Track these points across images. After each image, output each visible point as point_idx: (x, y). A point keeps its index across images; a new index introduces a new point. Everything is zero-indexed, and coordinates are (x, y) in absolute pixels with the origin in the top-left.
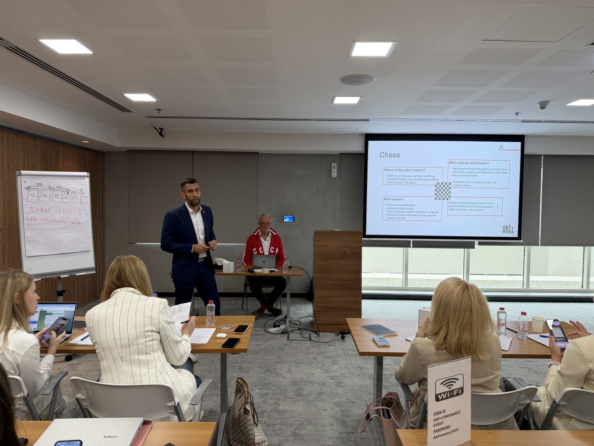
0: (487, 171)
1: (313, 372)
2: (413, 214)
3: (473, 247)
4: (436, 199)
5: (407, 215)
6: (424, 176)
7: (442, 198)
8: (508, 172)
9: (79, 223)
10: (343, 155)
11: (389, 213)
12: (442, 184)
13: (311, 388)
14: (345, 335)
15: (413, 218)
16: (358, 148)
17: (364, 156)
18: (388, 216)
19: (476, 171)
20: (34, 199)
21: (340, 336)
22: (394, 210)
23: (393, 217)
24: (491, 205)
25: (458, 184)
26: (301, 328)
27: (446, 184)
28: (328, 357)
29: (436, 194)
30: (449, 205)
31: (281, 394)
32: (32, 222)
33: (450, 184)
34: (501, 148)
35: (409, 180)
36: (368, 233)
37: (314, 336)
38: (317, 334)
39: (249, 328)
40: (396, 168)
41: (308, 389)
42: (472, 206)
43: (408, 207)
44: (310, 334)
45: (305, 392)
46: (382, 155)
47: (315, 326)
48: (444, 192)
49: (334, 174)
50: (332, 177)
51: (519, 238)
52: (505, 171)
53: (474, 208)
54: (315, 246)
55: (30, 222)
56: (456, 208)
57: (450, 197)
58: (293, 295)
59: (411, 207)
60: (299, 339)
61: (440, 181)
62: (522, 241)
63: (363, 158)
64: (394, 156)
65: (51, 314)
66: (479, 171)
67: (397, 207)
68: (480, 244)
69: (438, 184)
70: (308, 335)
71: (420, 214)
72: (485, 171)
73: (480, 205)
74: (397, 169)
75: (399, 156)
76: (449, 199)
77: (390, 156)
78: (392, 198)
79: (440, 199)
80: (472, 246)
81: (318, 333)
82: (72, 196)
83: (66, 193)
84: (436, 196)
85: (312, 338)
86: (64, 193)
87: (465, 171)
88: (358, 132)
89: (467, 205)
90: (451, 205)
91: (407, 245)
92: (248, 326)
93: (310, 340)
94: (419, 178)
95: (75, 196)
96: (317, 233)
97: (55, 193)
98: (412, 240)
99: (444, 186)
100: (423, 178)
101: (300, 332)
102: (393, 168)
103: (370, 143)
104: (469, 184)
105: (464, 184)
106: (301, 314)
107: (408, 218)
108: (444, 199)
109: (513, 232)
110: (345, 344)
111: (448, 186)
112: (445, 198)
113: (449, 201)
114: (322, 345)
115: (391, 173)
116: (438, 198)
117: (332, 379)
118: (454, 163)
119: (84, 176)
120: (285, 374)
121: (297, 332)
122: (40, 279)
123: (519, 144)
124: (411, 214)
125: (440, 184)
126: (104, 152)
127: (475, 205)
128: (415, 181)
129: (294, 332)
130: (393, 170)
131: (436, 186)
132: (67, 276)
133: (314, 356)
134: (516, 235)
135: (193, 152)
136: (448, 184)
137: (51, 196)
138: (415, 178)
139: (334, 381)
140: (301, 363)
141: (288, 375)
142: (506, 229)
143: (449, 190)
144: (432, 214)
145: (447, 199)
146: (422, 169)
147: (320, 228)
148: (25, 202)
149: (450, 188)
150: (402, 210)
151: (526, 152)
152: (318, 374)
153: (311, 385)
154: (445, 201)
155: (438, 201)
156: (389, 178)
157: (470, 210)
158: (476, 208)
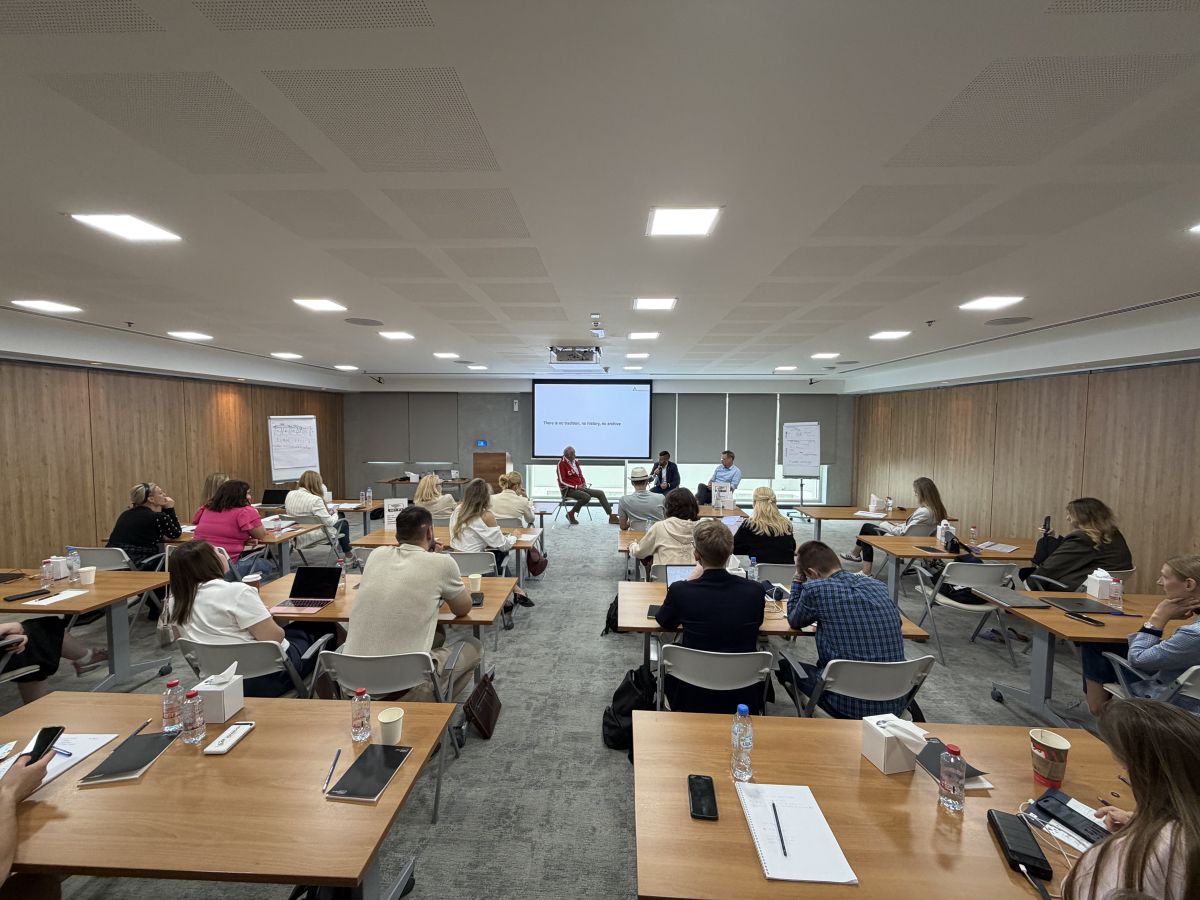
10: (520, 394)
16: (528, 389)
17: (533, 395)
36: (536, 454)
49: (516, 409)
50: (515, 411)
51: (650, 458)
54: (475, 464)
63: (530, 397)
80: (623, 464)
83: (300, 429)
88: (529, 377)
95: (306, 431)
96: (475, 454)
97: (293, 429)
103: (536, 385)
119: (312, 418)
123: (649, 386)
126: (342, 394)
134: (648, 456)
135: (408, 393)
137: (290, 431)
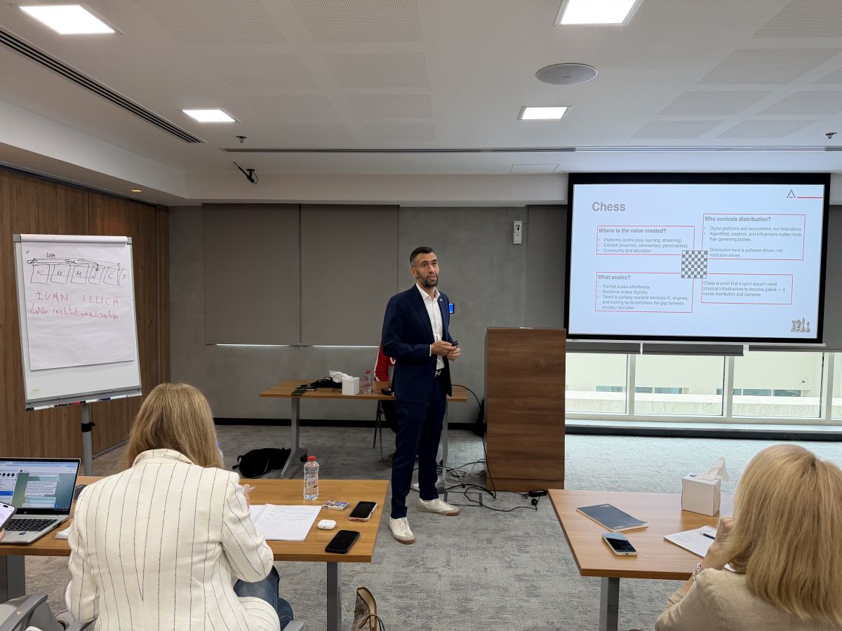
0: (767, 232)
1: (487, 566)
2: (646, 300)
3: (741, 354)
4: (683, 276)
5: (637, 303)
6: (664, 240)
7: (692, 276)
8: (802, 233)
9: (115, 317)
10: (531, 208)
11: (607, 300)
12: (693, 252)
13: (484, 598)
14: (537, 498)
15: (646, 307)
16: (558, 196)
17: (568, 208)
18: (606, 305)
19: (748, 232)
20: (43, 279)
21: (530, 499)
22: (614, 294)
23: (612, 305)
24: (773, 287)
25: (719, 253)
26: (465, 482)
27: (699, 252)
28: (511, 538)
29: (683, 269)
30: (704, 286)
31: (433, 608)
32: (40, 315)
33: (706, 253)
34: (791, 195)
35: (640, 246)
36: (571, 331)
37: (487, 499)
38: (492, 494)
39: (378, 507)
40: (618, 228)
41: (479, 600)
42: (742, 289)
43: (638, 290)
44: (480, 495)
45: (474, 606)
46: (596, 206)
47: (489, 481)
48: (696, 266)
49: (518, 238)
50: (515, 243)
51: (819, 339)
52: (798, 232)
53: (744, 292)
54: (489, 354)
55: (36, 315)
56: (715, 292)
57: (705, 273)
58: (453, 426)
59: (642, 290)
60: (464, 503)
61: (690, 248)
62: (823, 345)
63: (565, 211)
64: (616, 208)
65: (36, 479)
66: (754, 232)
67: (620, 290)
68: (751, 348)
69: (687, 252)
70: (478, 496)
71: (657, 301)
72: (764, 232)
73: (756, 287)
74: (620, 228)
75: (623, 208)
76: (704, 276)
77: (609, 208)
78: (612, 275)
79: (689, 277)
80: (739, 352)
81: (493, 492)
82: (104, 274)
83: (94, 269)
84: (683, 273)
85: (485, 503)
86: (90, 269)
87: (730, 232)
88: (558, 170)
89: (733, 287)
90: (708, 286)
91: (634, 350)
92: (374, 504)
93: (481, 505)
94: (656, 243)
95: (108, 274)
96: (492, 333)
97: (77, 269)
98: (642, 342)
99: (696, 256)
100: (662, 244)
101: (464, 490)
102: (615, 228)
103: (577, 187)
104: (737, 253)
105: (728, 253)
106: (465, 459)
107: (637, 307)
108: (695, 277)
109: (809, 331)
110: (539, 513)
111: (702, 256)
112: (698, 276)
113: (704, 280)
114: (501, 516)
115: (610, 236)
116: (686, 276)
117: (520, 580)
118: (714, 219)
119: (123, 243)
120: (440, 570)
121: (458, 490)
122: (53, 406)
123: (821, 188)
124: (641, 300)
125: (690, 253)
126: (167, 207)
127: (746, 287)
128: (648, 248)
129: (455, 490)
130: (613, 231)
131: (684, 256)
132: (95, 400)
133: (488, 536)
134: (814, 335)
135: (300, 207)
136: (703, 253)
137: (70, 274)
138: (650, 243)
139: (523, 584)
140: (467, 549)
141: (445, 572)
142: (797, 324)
143: (705, 263)
144: (676, 301)
145: (702, 277)
146: (660, 228)
147: (495, 324)
148: (27, 283)
149: (706, 260)
150: (628, 295)
151: (832, 201)
152: (496, 572)
153: (484, 591)
154: (698, 281)
155: (686, 280)
156: (608, 243)
157: (738, 295)
158: (749, 292)
